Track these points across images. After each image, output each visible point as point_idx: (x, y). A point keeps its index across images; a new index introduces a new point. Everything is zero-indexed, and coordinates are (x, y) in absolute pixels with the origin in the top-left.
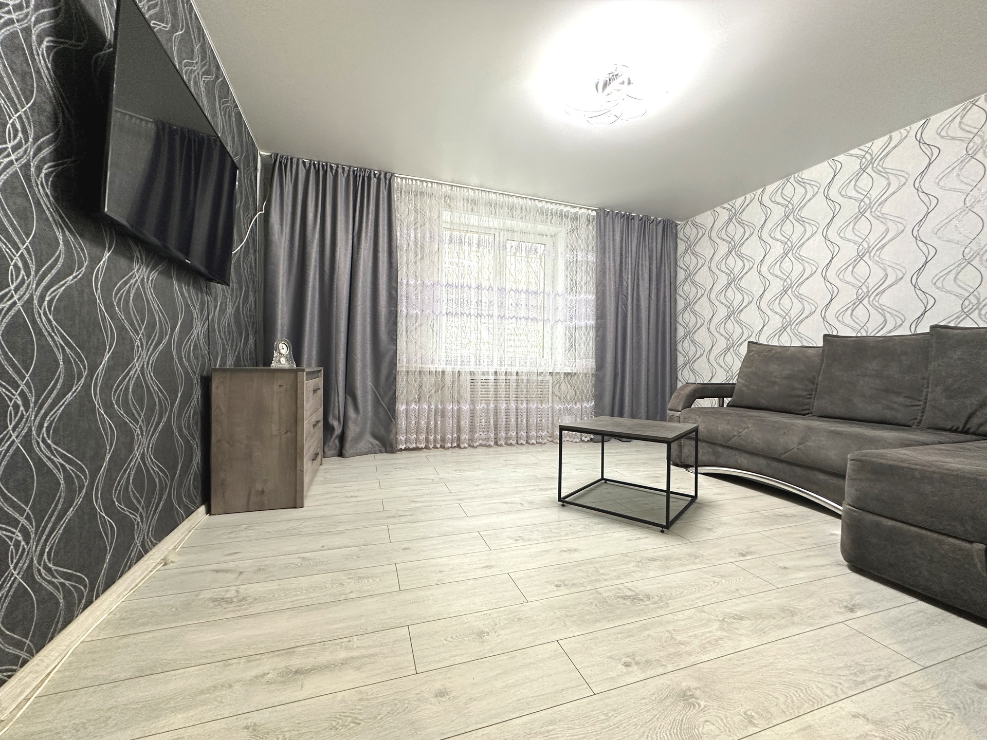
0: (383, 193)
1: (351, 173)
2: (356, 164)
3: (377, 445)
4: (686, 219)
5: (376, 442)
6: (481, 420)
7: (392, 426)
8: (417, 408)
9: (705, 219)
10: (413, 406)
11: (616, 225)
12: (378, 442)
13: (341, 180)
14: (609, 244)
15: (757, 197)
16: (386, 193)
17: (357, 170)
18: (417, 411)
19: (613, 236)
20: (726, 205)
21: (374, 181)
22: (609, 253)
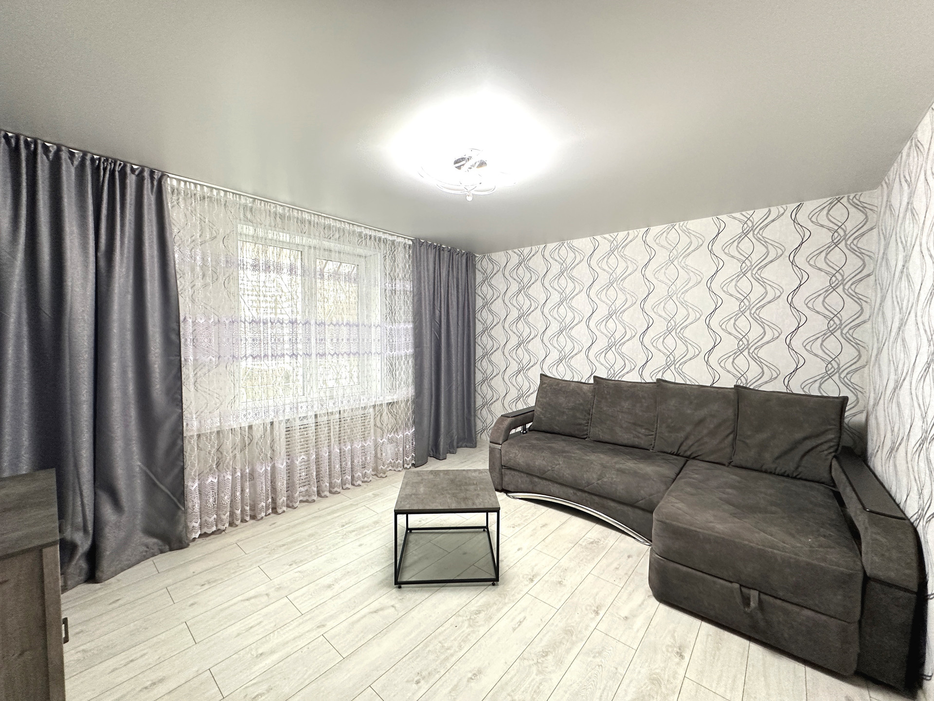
0: (149, 198)
1: (88, 163)
2: (97, 150)
3: (154, 544)
4: (484, 253)
5: (152, 541)
6: (300, 474)
7: (180, 513)
8: (216, 481)
9: (499, 257)
10: (210, 479)
11: (430, 256)
12: (155, 540)
13: (68, 171)
14: (424, 274)
15: (540, 250)
16: (153, 198)
17: (100, 159)
18: (216, 484)
19: (428, 265)
20: (516, 250)
21: (131, 180)
22: (424, 282)
